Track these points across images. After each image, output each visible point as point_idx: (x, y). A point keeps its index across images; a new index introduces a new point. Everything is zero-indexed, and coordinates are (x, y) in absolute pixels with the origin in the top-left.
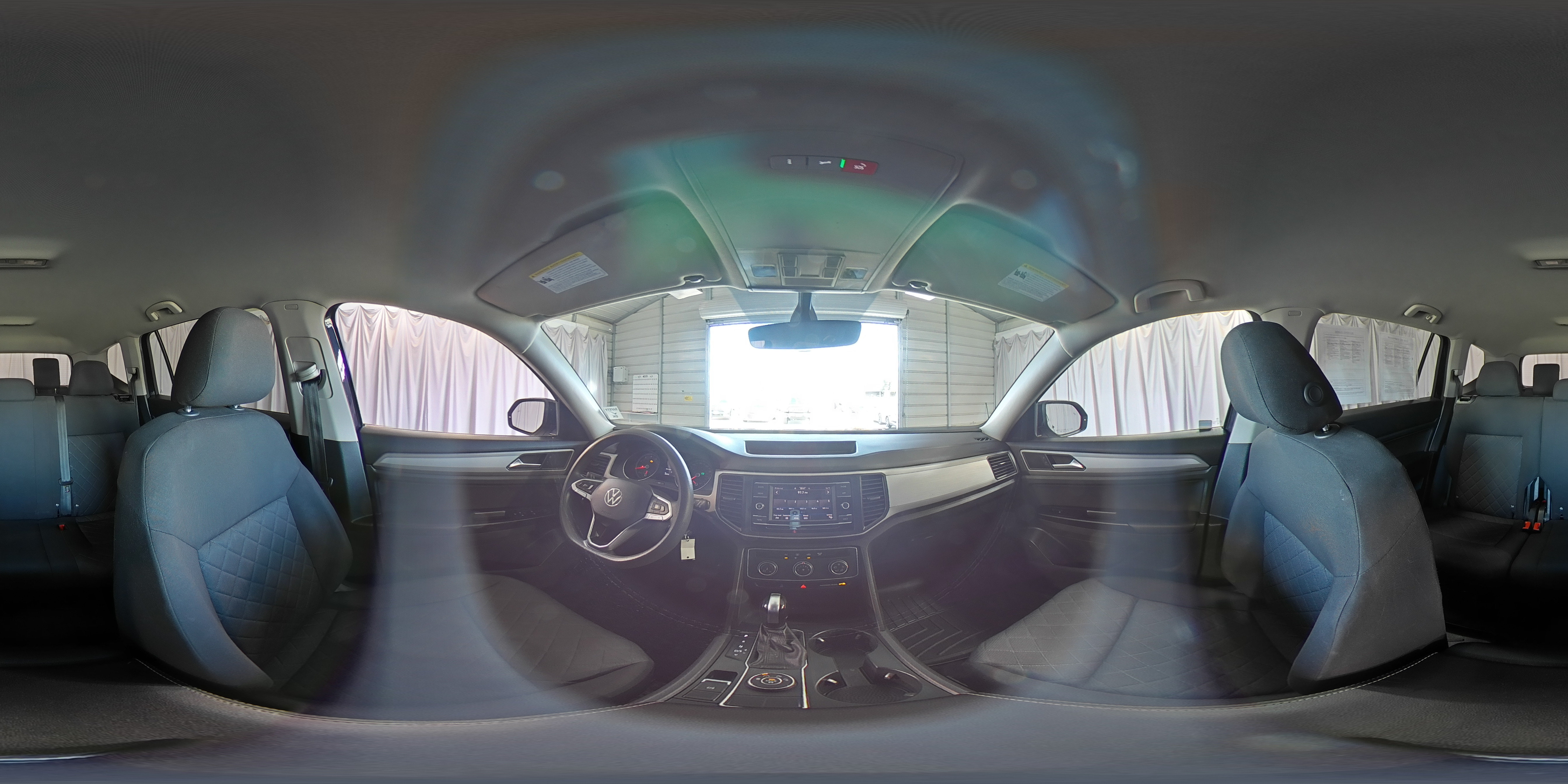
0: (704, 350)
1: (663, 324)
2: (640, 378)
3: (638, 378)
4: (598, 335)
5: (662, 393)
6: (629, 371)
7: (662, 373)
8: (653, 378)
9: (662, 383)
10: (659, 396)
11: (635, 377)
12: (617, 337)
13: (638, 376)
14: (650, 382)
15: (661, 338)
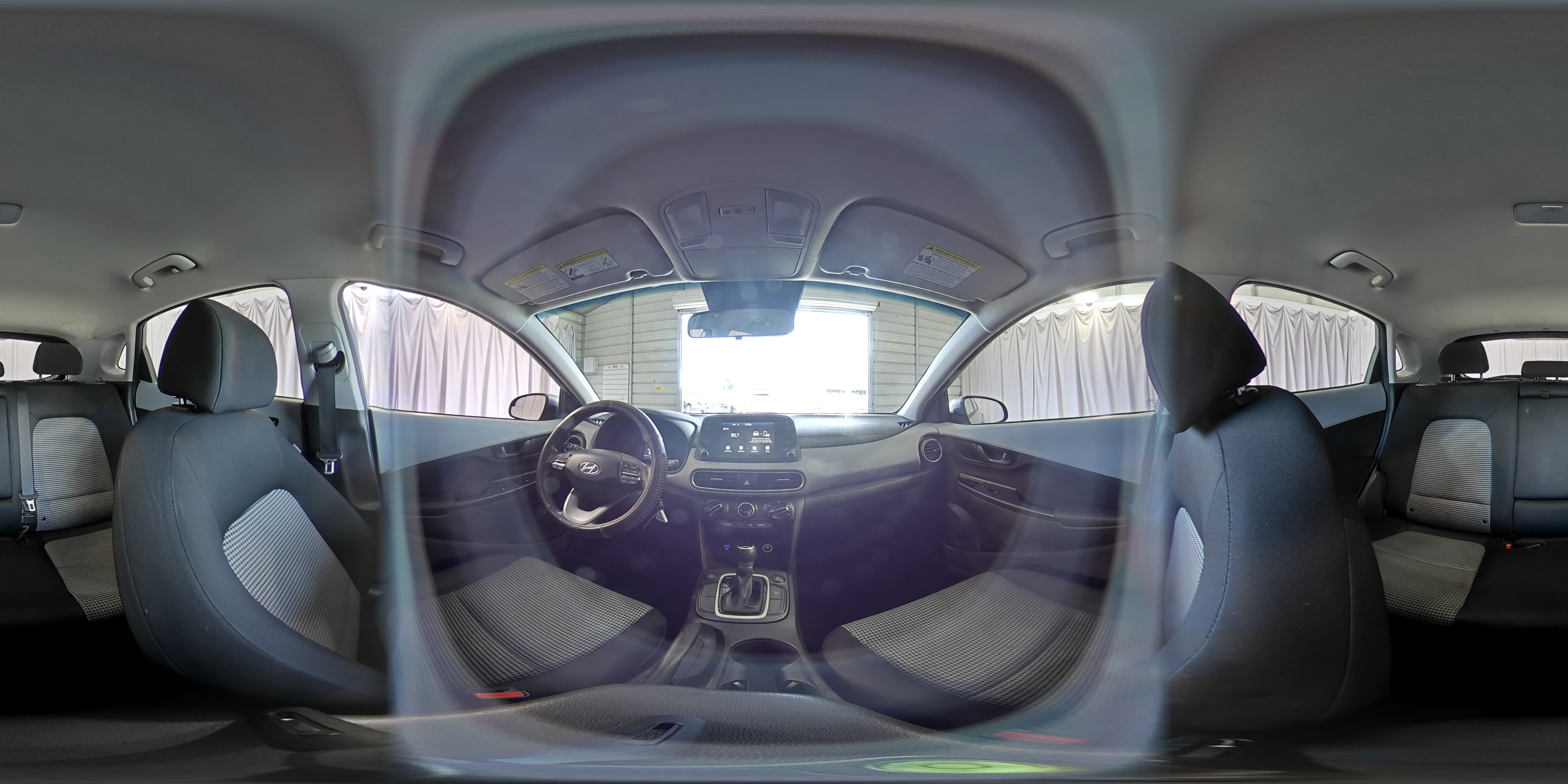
0: (676, 339)
1: (633, 314)
2: (610, 369)
3: (608, 369)
4: (567, 326)
5: (632, 383)
6: (599, 362)
7: (633, 363)
8: (623, 368)
9: (633, 373)
10: (630, 386)
11: (605, 367)
12: (587, 328)
13: (609, 366)
14: (621, 372)
15: (631, 328)
